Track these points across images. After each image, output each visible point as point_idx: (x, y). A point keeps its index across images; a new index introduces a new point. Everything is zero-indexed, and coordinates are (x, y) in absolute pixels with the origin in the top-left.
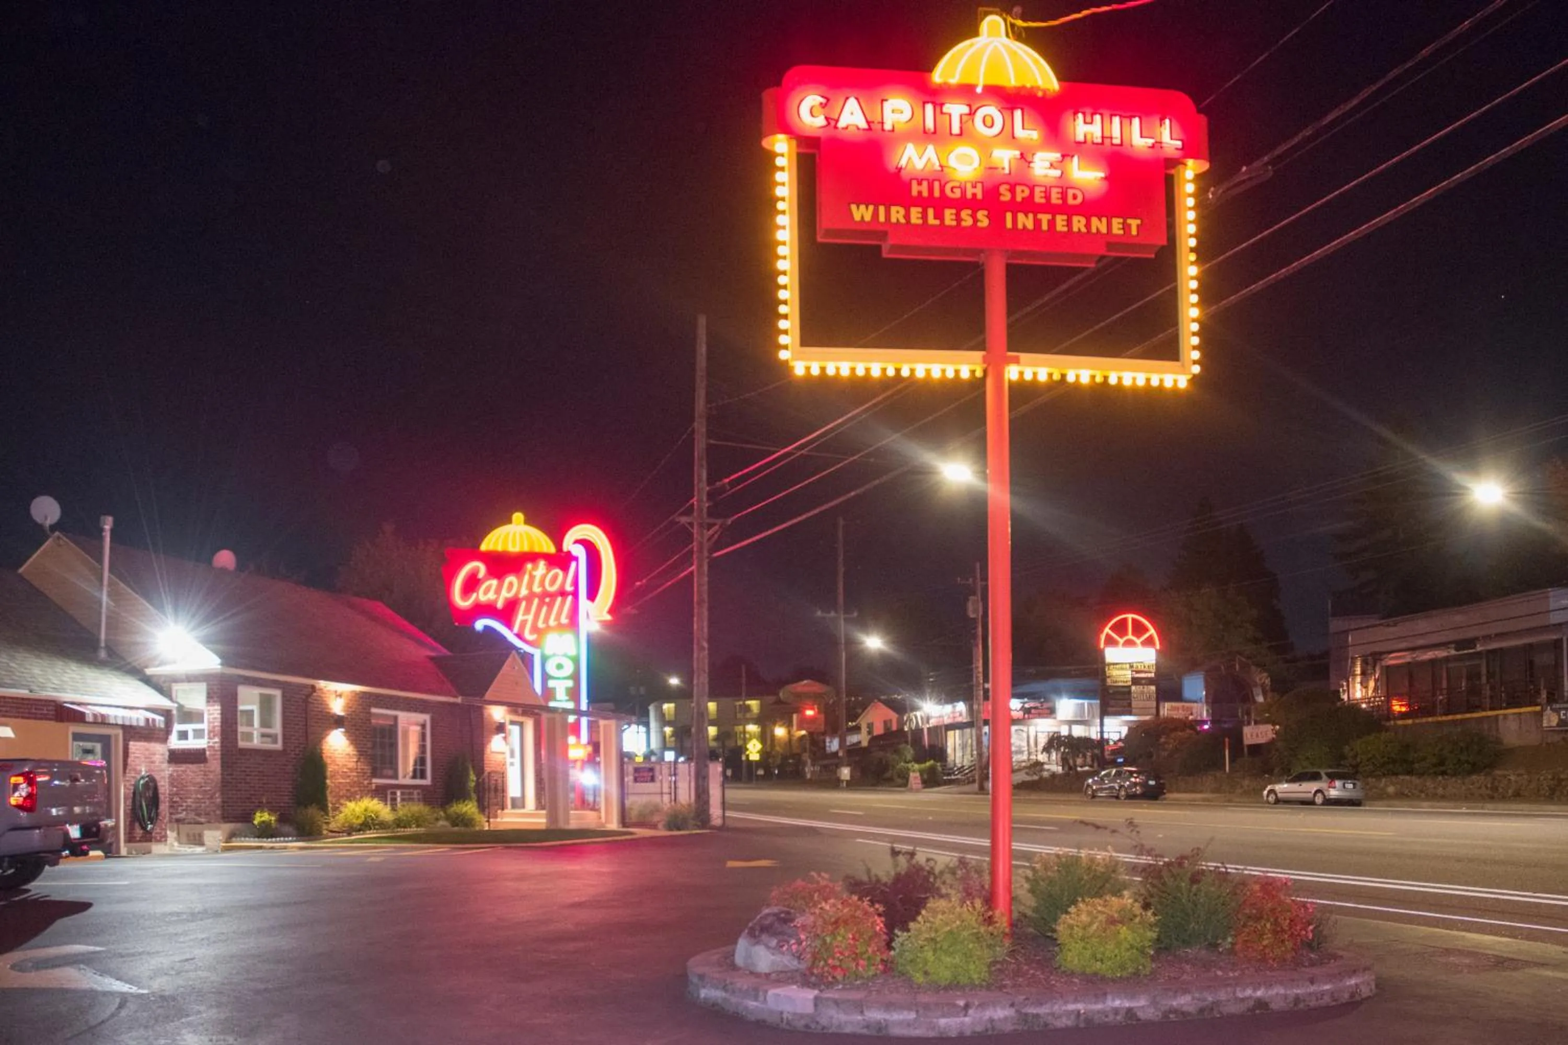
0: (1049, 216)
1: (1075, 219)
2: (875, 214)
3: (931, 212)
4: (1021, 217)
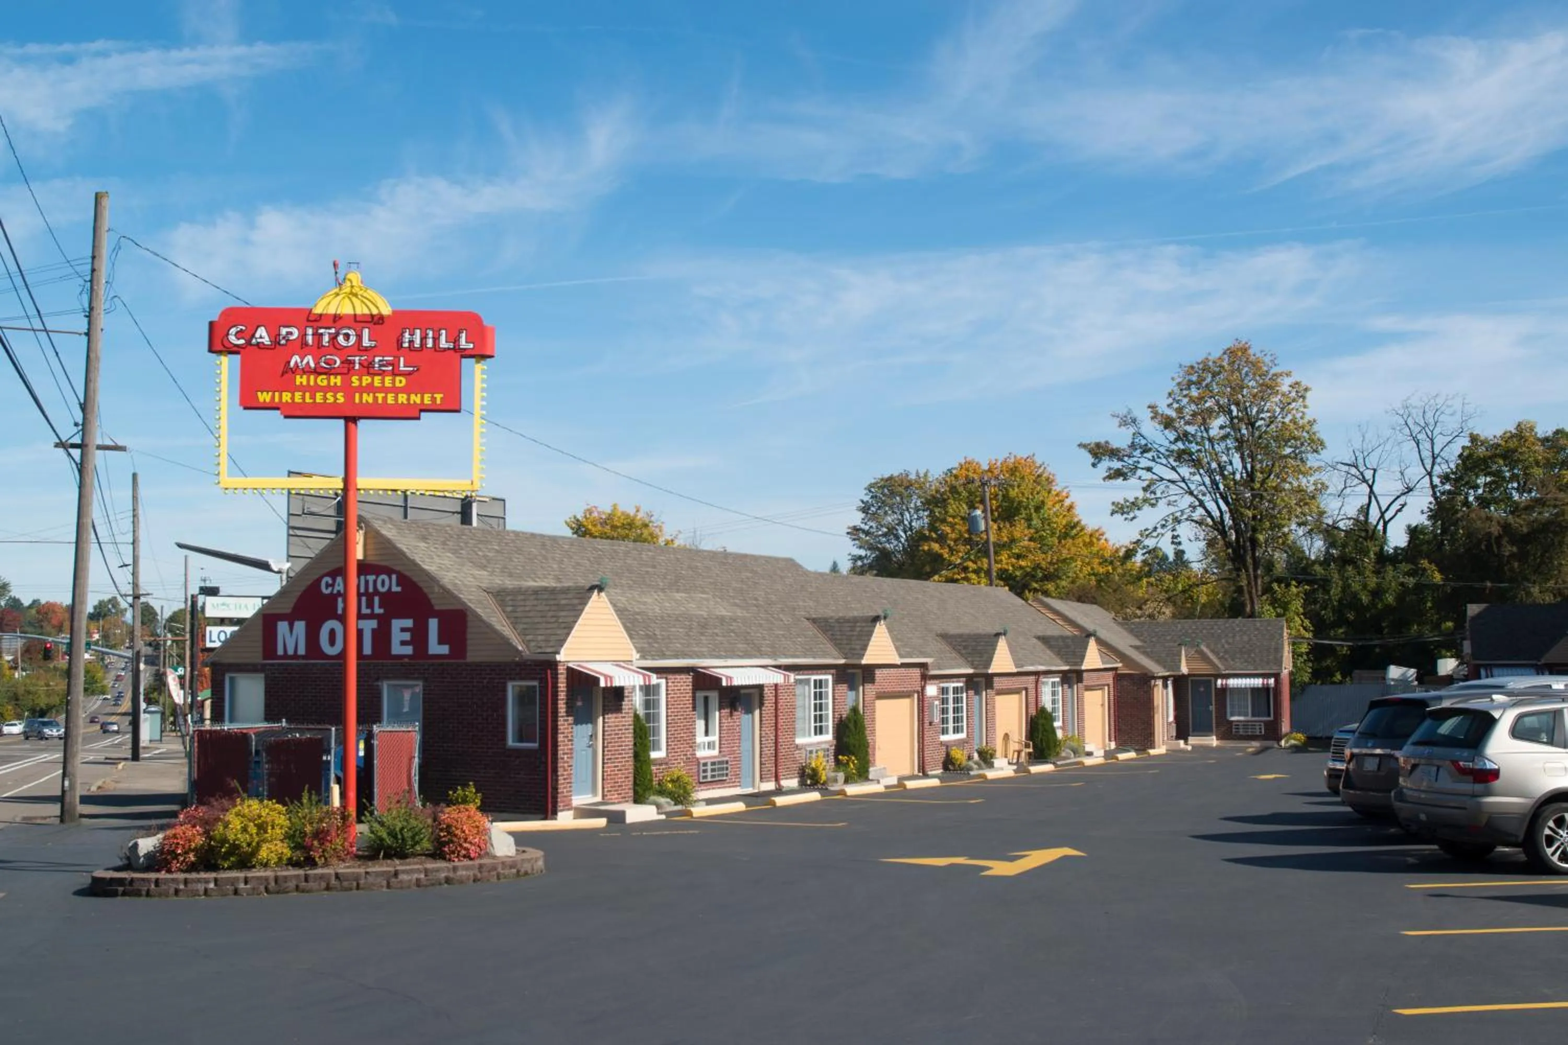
0: (383, 395)
1: (400, 395)
2: (273, 397)
3: (307, 395)
4: (365, 396)
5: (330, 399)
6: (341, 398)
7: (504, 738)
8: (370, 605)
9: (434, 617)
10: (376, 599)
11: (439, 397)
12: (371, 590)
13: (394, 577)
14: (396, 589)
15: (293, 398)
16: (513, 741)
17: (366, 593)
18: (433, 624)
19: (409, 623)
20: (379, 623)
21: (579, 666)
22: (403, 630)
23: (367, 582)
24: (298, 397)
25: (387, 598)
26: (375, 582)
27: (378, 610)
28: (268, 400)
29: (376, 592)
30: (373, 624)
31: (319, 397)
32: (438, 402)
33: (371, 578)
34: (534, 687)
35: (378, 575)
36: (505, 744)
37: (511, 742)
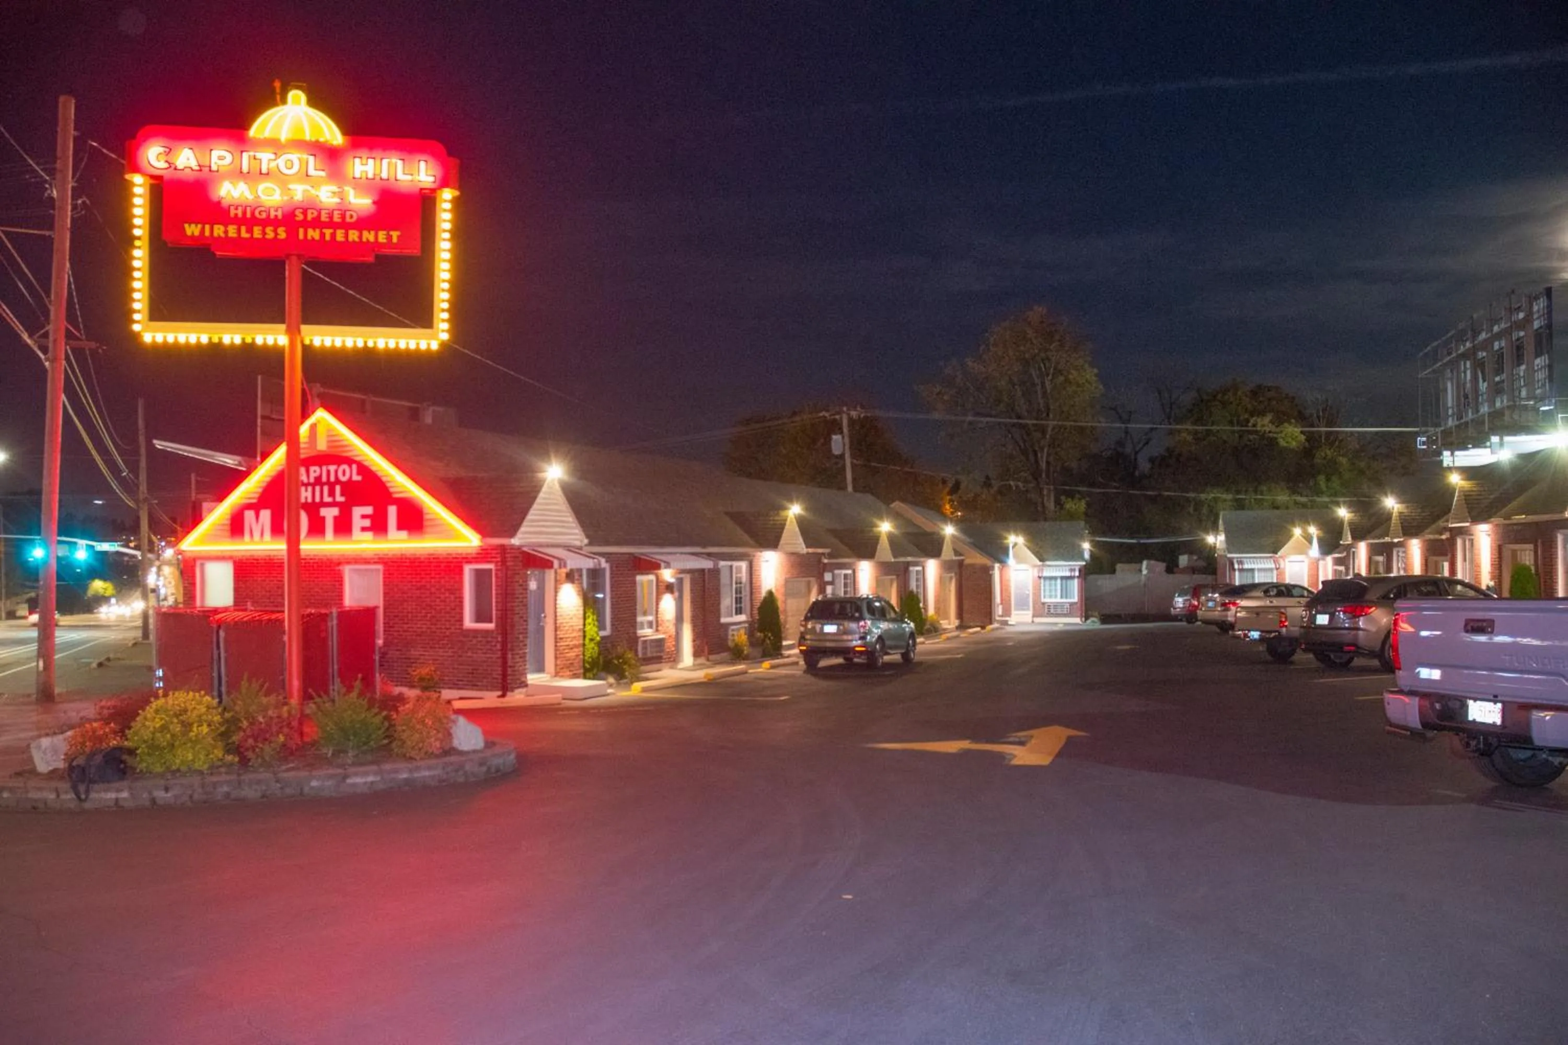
5: (270, 234)
6: (282, 234)
7: (461, 620)
8: (332, 493)
9: (392, 504)
10: (338, 489)
11: (395, 235)
12: (332, 479)
13: (354, 467)
14: (356, 478)
15: (226, 232)
16: (471, 621)
17: (328, 482)
18: (392, 511)
19: (369, 510)
20: (341, 511)
21: (534, 550)
22: (364, 517)
23: (328, 472)
24: (232, 231)
25: (348, 487)
26: (336, 472)
27: (339, 498)
28: (197, 233)
29: (338, 481)
30: (335, 511)
31: (257, 232)
32: (395, 240)
33: (332, 468)
34: (491, 570)
35: (339, 465)
36: (462, 625)
37: (469, 622)
